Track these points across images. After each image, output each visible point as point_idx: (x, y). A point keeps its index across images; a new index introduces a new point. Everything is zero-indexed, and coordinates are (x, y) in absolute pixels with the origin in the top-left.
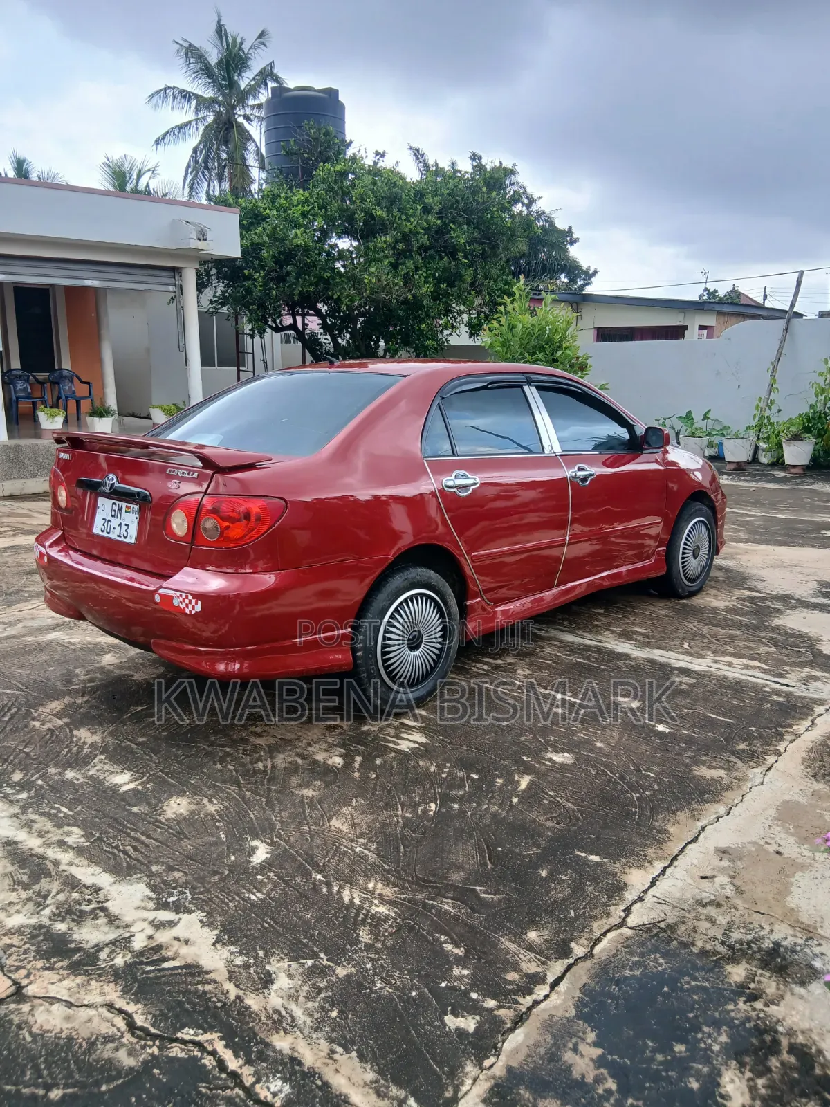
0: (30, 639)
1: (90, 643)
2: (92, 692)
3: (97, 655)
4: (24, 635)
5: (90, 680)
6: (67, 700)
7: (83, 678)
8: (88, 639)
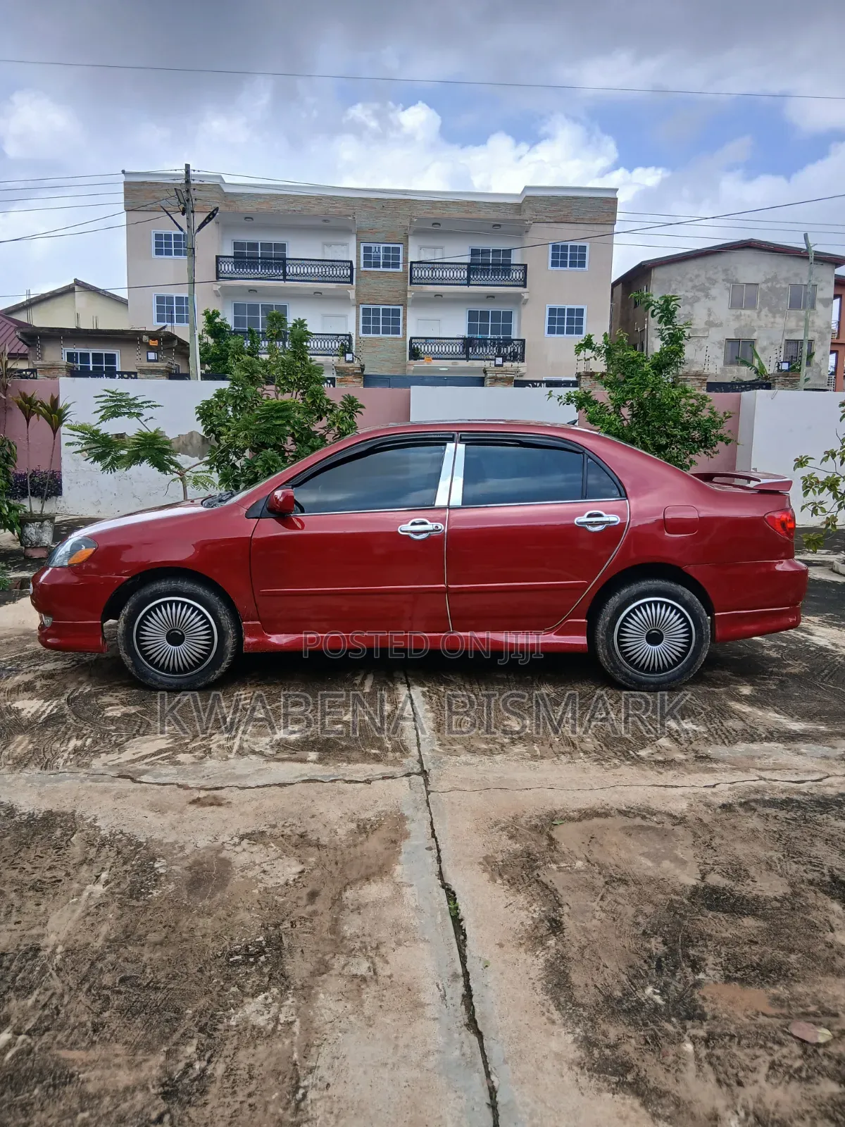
0: (822, 728)
1: (759, 707)
2: (764, 672)
3: (754, 696)
4: (832, 734)
5: (765, 679)
6: (784, 671)
7: (771, 682)
8: (760, 713)
